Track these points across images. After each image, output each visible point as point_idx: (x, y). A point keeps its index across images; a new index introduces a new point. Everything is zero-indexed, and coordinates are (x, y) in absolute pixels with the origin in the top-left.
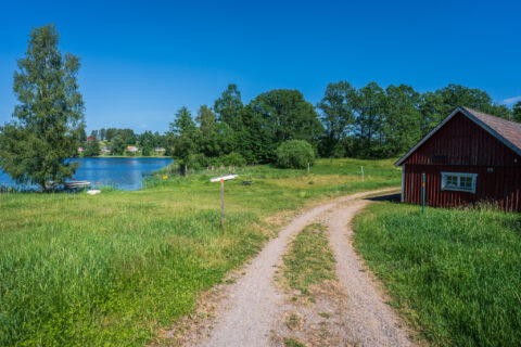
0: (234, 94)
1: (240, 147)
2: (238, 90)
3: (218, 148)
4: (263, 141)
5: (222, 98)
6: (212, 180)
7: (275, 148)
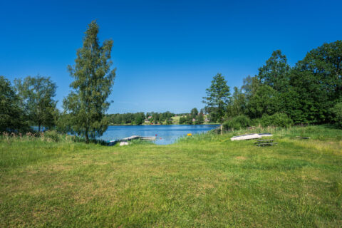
0: (279, 60)
1: (286, 107)
2: (282, 55)
3: (260, 109)
4: (316, 99)
5: (266, 65)
6: (232, 139)
7: (332, 106)
